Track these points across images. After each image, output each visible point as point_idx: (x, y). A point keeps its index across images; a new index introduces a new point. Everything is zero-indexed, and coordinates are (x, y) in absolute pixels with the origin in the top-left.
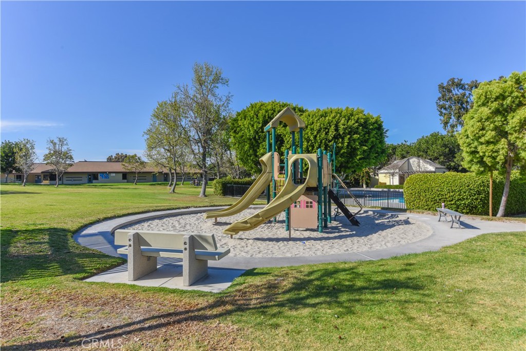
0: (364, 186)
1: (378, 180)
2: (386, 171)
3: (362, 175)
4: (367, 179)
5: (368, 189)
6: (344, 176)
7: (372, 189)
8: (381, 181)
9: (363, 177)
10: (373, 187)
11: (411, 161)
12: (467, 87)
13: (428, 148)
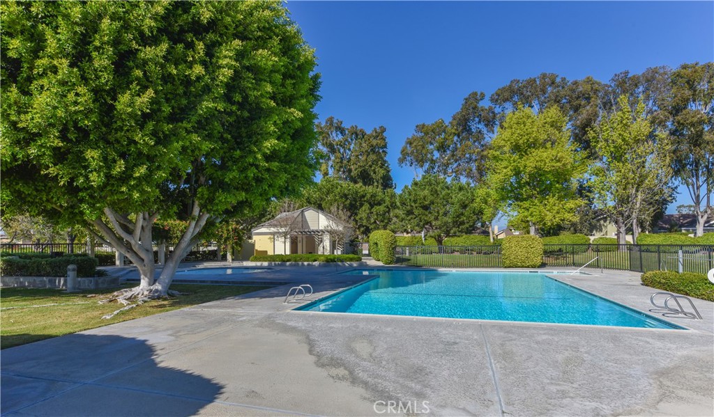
0: (229, 257)
1: (253, 245)
2: (273, 230)
3: (225, 235)
4: (236, 243)
5: (236, 264)
6: (203, 223)
7: (245, 264)
8: (258, 247)
9: (227, 239)
10: (247, 259)
11: (307, 214)
12: (347, 132)
13: (322, 198)
